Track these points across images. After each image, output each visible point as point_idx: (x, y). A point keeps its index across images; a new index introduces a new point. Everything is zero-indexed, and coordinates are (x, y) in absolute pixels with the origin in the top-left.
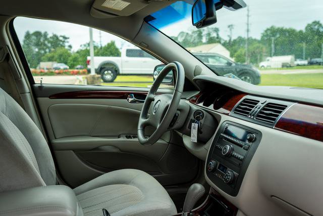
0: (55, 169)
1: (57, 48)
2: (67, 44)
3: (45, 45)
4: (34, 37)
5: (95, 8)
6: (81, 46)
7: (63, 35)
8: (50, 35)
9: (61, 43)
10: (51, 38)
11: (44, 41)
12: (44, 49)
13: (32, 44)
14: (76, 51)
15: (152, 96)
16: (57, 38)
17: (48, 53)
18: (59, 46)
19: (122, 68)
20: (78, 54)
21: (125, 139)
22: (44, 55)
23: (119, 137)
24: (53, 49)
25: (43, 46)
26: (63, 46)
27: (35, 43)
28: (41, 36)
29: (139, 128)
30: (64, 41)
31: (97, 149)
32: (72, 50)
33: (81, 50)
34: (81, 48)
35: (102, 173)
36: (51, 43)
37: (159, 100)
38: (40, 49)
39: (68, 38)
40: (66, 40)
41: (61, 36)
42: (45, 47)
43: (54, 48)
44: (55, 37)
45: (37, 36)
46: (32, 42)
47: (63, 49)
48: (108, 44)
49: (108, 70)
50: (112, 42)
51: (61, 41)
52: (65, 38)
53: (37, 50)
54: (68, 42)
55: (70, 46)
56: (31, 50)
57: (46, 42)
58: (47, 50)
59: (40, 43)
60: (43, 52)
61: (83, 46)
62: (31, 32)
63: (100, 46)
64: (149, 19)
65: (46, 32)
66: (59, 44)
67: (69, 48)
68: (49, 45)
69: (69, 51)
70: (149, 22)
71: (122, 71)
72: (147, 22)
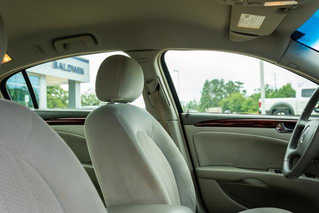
0: (195, 196)
1: (232, 94)
2: (241, 90)
3: (221, 91)
4: (212, 85)
5: (233, 32)
6: (255, 90)
7: (238, 81)
8: (226, 82)
9: (236, 88)
10: (227, 84)
11: (220, 87)
12: (220, 95)
13: (210, 91)
14: (250, 95)
15: (303, 123)
16: (233, 84)
17: (224, 99)
18: (235, 91)
19: (297, 109)
20: (252, 98)
21: (274, 174)
22: (220, 101)
23: (267, 170)
24: (228, 95)
25: (219, 92)
26: (238, 91)
27: (213, 90)
28: (218, 83)
29: (286, 159)
30: (239, 87)
31: (241, 181)
32: (246, 95)
33: (256, 94)
34: (256, 92)
35: (245, 208)
36: (227, 89)
37: (309, 126)
38: (217, 95)
39: (243, 84)
40: (241, 86)
41: (236, 82)
42: (221, 93)
43: (229, 93)
44: (231, 83)
45: (214, 84)
46: (210, 89)
47: (238, 95)
48: (284, 87)
49: (281, 112)
50: (288, 84)
51: (236, 86)
52: (239, 83)
53: (214, 96)
54: (242, 87)
55: (245, 91)
56: (210, 96)
57: (222, 89)
58: (223, 96)
59: (217, 90)
60: (219, 98)
61: (257, 90)
62: (210, 81)
63: (275, 89)
64: (296, 36)
65: (223, 80)
66: (234, 89)
67: (244, 93)
68: (225, 91)
69: (243, 96)
70: (299, 40)
71: (297, 112)
72: (296, 40)
